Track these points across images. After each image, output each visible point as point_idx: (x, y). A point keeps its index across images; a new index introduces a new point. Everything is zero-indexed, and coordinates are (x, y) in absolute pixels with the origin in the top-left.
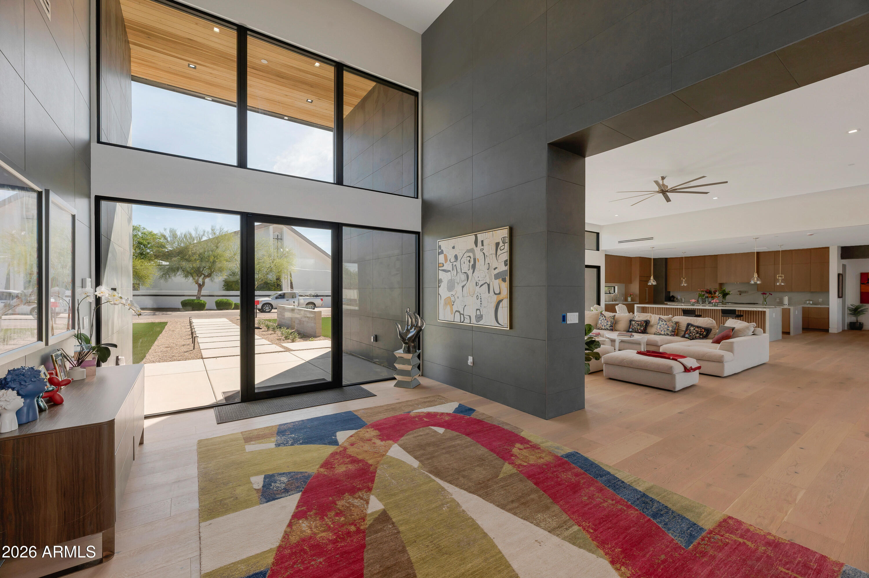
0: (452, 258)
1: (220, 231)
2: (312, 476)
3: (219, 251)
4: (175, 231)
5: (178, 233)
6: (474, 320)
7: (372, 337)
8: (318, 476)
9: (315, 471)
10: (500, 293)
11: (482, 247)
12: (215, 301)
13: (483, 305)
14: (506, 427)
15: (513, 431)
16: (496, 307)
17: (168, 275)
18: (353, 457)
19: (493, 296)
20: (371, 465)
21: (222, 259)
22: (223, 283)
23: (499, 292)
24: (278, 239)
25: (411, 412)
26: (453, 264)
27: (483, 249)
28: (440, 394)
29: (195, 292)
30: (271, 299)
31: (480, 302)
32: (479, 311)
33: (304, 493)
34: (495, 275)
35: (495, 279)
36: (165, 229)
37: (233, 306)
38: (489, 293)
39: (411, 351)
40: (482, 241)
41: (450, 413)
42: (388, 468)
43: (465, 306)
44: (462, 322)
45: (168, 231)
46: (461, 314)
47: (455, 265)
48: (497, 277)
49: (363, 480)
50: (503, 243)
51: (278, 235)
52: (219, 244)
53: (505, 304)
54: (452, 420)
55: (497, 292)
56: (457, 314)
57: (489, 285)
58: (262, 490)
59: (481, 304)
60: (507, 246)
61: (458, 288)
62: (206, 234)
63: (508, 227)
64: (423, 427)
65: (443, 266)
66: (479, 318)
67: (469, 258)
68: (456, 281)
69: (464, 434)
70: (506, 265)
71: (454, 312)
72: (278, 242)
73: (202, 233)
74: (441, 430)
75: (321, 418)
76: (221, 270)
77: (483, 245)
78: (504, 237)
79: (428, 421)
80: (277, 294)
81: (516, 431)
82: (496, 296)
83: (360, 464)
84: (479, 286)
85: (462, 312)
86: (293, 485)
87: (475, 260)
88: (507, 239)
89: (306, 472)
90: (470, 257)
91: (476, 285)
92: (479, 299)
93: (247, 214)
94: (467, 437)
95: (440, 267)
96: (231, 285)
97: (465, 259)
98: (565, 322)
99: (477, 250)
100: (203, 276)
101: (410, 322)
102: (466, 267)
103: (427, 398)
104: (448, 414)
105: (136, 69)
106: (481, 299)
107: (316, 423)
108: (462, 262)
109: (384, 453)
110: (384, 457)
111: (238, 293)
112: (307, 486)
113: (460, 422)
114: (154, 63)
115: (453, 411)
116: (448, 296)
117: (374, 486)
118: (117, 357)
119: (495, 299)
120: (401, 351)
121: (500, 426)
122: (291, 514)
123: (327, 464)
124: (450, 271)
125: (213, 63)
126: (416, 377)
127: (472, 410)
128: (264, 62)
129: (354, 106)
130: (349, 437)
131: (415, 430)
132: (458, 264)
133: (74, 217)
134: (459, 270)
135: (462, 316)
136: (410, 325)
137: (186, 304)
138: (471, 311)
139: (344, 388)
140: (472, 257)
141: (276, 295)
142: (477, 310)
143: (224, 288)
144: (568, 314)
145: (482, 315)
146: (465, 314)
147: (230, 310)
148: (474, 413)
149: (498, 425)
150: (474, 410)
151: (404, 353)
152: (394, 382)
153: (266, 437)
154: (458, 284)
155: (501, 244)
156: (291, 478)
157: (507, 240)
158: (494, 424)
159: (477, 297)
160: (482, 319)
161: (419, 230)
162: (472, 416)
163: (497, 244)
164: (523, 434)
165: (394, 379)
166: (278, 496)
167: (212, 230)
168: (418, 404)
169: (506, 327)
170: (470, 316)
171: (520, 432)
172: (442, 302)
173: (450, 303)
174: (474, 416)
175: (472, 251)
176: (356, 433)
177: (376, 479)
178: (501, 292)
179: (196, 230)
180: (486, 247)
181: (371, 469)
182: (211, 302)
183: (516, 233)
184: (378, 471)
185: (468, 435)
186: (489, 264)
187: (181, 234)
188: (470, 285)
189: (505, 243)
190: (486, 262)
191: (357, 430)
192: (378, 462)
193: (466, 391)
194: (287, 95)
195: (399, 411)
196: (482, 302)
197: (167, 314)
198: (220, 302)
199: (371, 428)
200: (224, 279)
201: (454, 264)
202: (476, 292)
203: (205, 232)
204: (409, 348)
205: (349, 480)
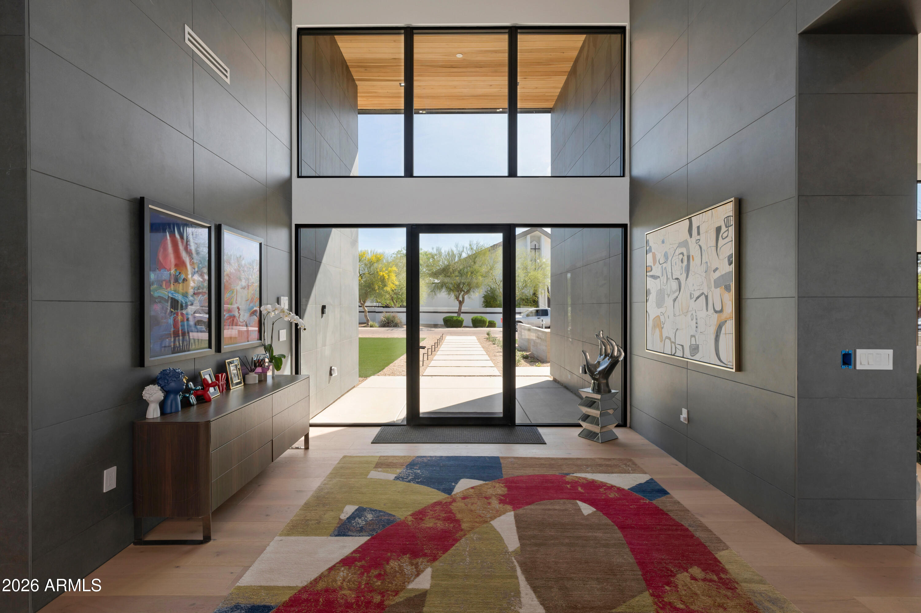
0: (660, 256)
1: (477, 246)
2: (395, 523)
3: (476, 267)
4: (441, 249)
5: (443, 251)
6: (687, 354)
7: (581, 368)
8: (403, 524)
9: (403, 518)
10: (721, 311)
11: (698, 237)
12: (471, 318)
13: (699, 330)
14: (698, 534)
15: (707, 544)
16: (717, 332)
17: (434, 293)
18: (452, 513)
19: (712, 315)
20: (462, 530)
21: (479, 274)
22: (483, 299)
23: (721, 308)
24: (535, 249)
25: (570, 474)
26: (662, 267)
27: (699, 240)
28: (632, 458)
29: (456, 309)
30: (521, 317)
31: (695, 325)
32: (694, 338)
33: (373, 538)
34: (715, 281)
35: (716, 287)
36: (433, 248)
37: (487, 323)
38: (707, 310)
39: (602, 390)
40: (698, 228)
41: (623, 489)
42: (477, 540)
43: (677, 329)
44: (674, 355)
45: (435, 250)
46: (672, 342)
47: (665, 268)
48: (717, 283)
49: (438, 545)
50: (726, 227)
51: (535, 245)
52: (477, 259)
53: (730, 327)
54: (619, 499)
55: (718, 308)
56: (668, 341)
57: (707, 297)
58: (344, 521)
59: (697, 327)
60: (732, 230)
61: (669, 301)
62: (465, 250)
63: (733, 199)
64: (567, 499)
65: (652, 270)
66: (695, 349)
67: (681, 256)
68: (666, 293)
69: (617, 526)
70: (730, 264)
71: (664, 339)
72: (535, 251)
73: (461, 250)
74: (587, 509)
75: (461, 458)
76: (477, 286)
77: (699, 234)
78: (727, 217)
79: (582, 493)
80: (528, 311)
81: (711, 546)
82: (716, 315)
83: (452, 525)
84: (695, 299)
85: (673, 340)
86: (372, 526)
87: (688, 257)
88: (731, 219)
89: (394, 516)
90: (682, 254)
91: (691, 298)
92: (694, 321)
93: (412, 226)
94: (618, 531)
95: (649, 272)
96: (490, 302)
97: (677, 259)
98: (851, 367)
99: (692, 242)
100: (463, 293)
101: (604, 350)
102: (678, 271)
103: (609, 460)
104: (619, 490)
105: (362, 103)
106: (697, 319)
107: (452, 462)
108: (673, 264)
109: (489, 519)
110: (485, 525)
111: (500, 310)
112: (382, 531)
113: (628, 505)
114: (376, 92)
115: (629, 487)
116: (657, 315)
117: (442, 557)
118: (331, 367)
119: (714, 319)
120: (589, 390)
121: (690, 528)
122: (342, 557)
123: (420, 515)
124: (659, 277)
125: (419, 75)
126: (612, 427)
127: (664, 492)
128: (460, 56)
129: (567, 74)
130: (469, 489)
131: (552, 501)
132: (668, 266)
133: (261, 244)
134: (670, 276)
135: (673, 345)
136: (604, 355)
137: (447, 320)
138: (684, 339)
139: (516, 427)
140: (685, 254)
141: (526, 313)
142: (692, 336)
143: (484, 305)
144: (858, 351)
145: (698, 345)
146: (676, 343)
147: (485, 327)
148: (663, 498)
149: (687, 527)
150: (668, 493)
151: (594, 393)
152: (578, 430)
153: (395, 466)
154: (669, 295)
155: (724, 229)
156: (377, 517)
157: (732, 221)
158: (682, 523)
159: (692, 316)
160: (698, 351)
161: (626, 220)
162: (654, 502)
163: (718, 229)
164: (722, 556)
165: (580, 426)
166: (350, 533)
167: (470, 245)
168: (587, 466)
169: (731, 367)
170: (682, 346)
171: (719, 550)
172: (650, 323)
173: (659, 324)
174: (659, 502)
175: (685, 244)
176: (481, 486)
177: (452, 549)
178: (724, 308)
179: (457, 246)
180: (702, 237)
181: (457, 535)
182: (467, 319)
183: (748, 208)
184: (463, 541)
185: (622, 527)
186: (707, 263)
187: (445, 252)
188: (683, 296)
189: (729, 227)
190: (704, 261)
191: (484, 482)
192: (473, 528)
193: (680, 462)
194: (491, 86)
195: (555, 469)
196: (699, 325)
197: (431, 330)
198: (475, 319)
199: (503, 484)
200: (484, 296)
201: (664, 265)
202: (690, 309)
203: (464, 247)
204: (599, 385)
205: (425, 539)
